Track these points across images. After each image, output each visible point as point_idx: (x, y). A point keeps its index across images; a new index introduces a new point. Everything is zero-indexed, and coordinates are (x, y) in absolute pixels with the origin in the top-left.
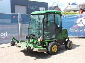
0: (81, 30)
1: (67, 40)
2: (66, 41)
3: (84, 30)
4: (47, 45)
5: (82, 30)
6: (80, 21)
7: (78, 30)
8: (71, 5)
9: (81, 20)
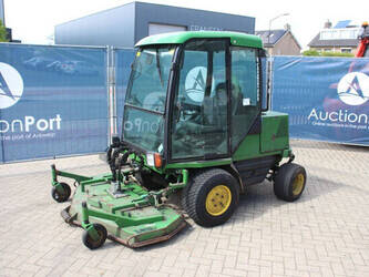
0: (353, 118)
1: (285, 160)
2: (281, 164)
3: (363, 118)
4: (184, 182)
5: (358, 118)
6: (352, 85)
7: (343, 117)
8: (336, 27)
9: (355, 81)
